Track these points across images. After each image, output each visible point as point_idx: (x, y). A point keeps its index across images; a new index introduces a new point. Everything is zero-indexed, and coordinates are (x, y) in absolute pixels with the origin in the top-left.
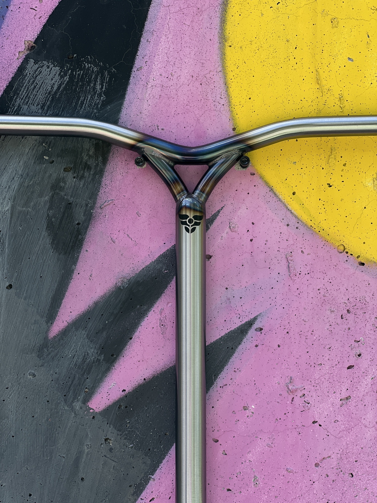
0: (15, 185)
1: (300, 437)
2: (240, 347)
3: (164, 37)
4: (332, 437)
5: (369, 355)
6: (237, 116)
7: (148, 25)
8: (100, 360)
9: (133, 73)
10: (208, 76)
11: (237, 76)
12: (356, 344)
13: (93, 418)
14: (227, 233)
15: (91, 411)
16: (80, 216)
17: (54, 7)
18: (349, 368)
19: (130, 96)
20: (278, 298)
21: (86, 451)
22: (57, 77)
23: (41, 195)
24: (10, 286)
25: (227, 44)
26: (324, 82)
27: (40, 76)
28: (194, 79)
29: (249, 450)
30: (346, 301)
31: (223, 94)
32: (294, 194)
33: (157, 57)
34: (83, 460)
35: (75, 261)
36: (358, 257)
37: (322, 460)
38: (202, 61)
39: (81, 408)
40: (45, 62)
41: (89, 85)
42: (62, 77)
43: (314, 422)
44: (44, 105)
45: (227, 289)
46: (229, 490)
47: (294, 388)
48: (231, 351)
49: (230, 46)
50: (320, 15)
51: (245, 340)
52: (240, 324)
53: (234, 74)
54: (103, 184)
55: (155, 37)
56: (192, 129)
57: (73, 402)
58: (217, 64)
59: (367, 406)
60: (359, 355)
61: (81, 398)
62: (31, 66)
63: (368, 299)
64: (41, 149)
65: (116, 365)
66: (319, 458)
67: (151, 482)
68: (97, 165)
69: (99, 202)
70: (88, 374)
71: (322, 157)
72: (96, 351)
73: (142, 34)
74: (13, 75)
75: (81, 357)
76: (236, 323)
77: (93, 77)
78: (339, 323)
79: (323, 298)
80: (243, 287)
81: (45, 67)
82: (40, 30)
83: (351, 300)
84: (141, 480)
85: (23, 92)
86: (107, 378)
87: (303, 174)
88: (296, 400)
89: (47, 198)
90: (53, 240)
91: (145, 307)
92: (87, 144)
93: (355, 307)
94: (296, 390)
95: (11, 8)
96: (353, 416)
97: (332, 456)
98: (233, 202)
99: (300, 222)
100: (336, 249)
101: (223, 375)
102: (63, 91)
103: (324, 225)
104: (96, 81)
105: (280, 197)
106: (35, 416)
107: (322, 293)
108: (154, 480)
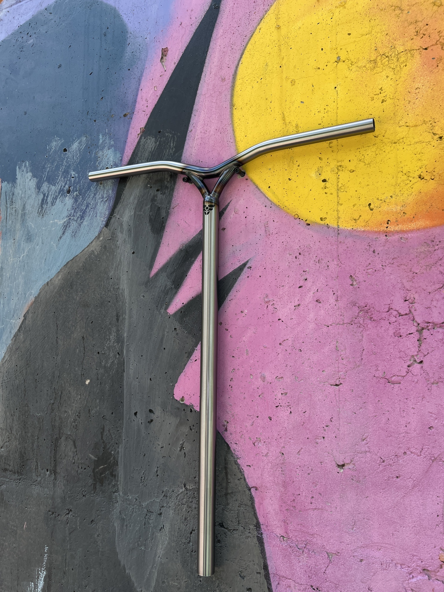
0: (136, 202)
1: (271, 328)
2: (240, 278)
3: (203, 111)
4: (289, 328)
5: (312, 279)
6: (239, 148)
7: (195, 107)
8: (172, 288)
9: (188, 134)
10: (224, 128)
11: (238, 125)
12: (304, 273)
13: (169, 317)
14: (233, 215)
15: (168, 314)
16: (163, 214)
17: (153, 108)
18: (300, 287)
19: (186, 146)
20: (260, 249)
21: (166, 334)
22: (154, 143)
23: (146, 206)
24: (133, 253)
25: (234, 108)
26: (287, 119)
27: (147, 144)
28: (217, 131)
29: (244, 335)
30: (299, 248)
31: (232, 136)
32: (269, 187)
33: (199, 123)
34: (165, 339)
35: (161, 237)
36: (306, 221)
37: (283, 341)
38: (221, 120)
39: (164, 313)
40: (149, 137)
41: (168, 144)
42: (156, 143)
43: (279, 320)
44: (148, 158)
45: (233, 246)
46: (233, 357)
47: (268, 300)
48: (235, 280)
49: (236, 109)
50: (284, 80)
51: (242, 274)
52: (239, 265)
53: (237, 124)
54: (174, 195)
55: (198, 112)
56: (216, 159)
57: (160, 309)
58: (229, 120)
59: (310, 309)
60: (306, 280)
61: (164, 307)
62: (143, 140)
63: (311, 245)
64: (147, 181)
65: (180, 290)
66: (282, 340)
67: (195, 351)
68: (171, 186)
69: (173, 205)
70: (167, 295)
71: (286, 163)
72: (170, 283)
73: (192, 112)
74: (135, 146)
75: (164, 286)
76: (238, 265)
77: (170, 139)
78: (294, 261)
79: (285, 247)
80: (241, 244)
81: (149, 139)
82: (147, 121)
83: (301, 247)
84: (191, 350)
85: (139, 154)
86: (175, 297)
87: (275, 175)
88: (270, 307)
89: (149, 206)
90: (152, 227)
91: (193, 259)
92: (167, 176)
93: (304, 251)
94: (269, 301)
95: (134, 113)
96: (302, 316)
97: (289, 339)
98: (236, 197)
99: (272, 204)
100: (293, 217)
101: (230, 294)
102: (156, 150)
103: (286, 204)
104: (171, 142)
105: (262, 190)
106: (144, 317)
107: (285, 244)
108: (197, 350)
